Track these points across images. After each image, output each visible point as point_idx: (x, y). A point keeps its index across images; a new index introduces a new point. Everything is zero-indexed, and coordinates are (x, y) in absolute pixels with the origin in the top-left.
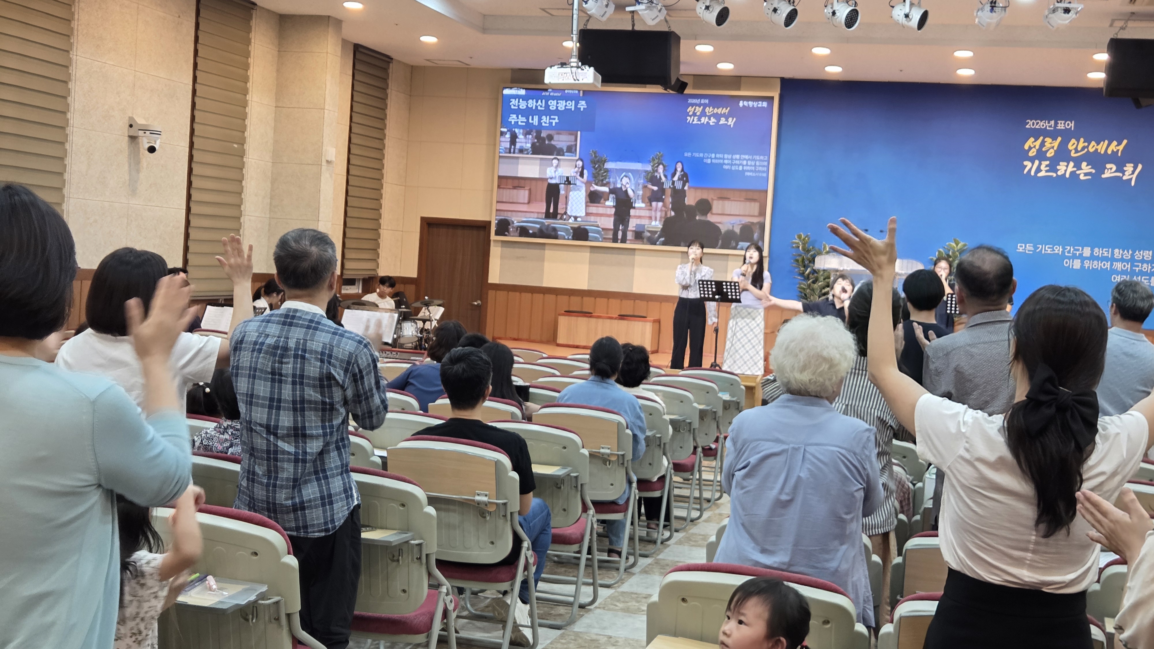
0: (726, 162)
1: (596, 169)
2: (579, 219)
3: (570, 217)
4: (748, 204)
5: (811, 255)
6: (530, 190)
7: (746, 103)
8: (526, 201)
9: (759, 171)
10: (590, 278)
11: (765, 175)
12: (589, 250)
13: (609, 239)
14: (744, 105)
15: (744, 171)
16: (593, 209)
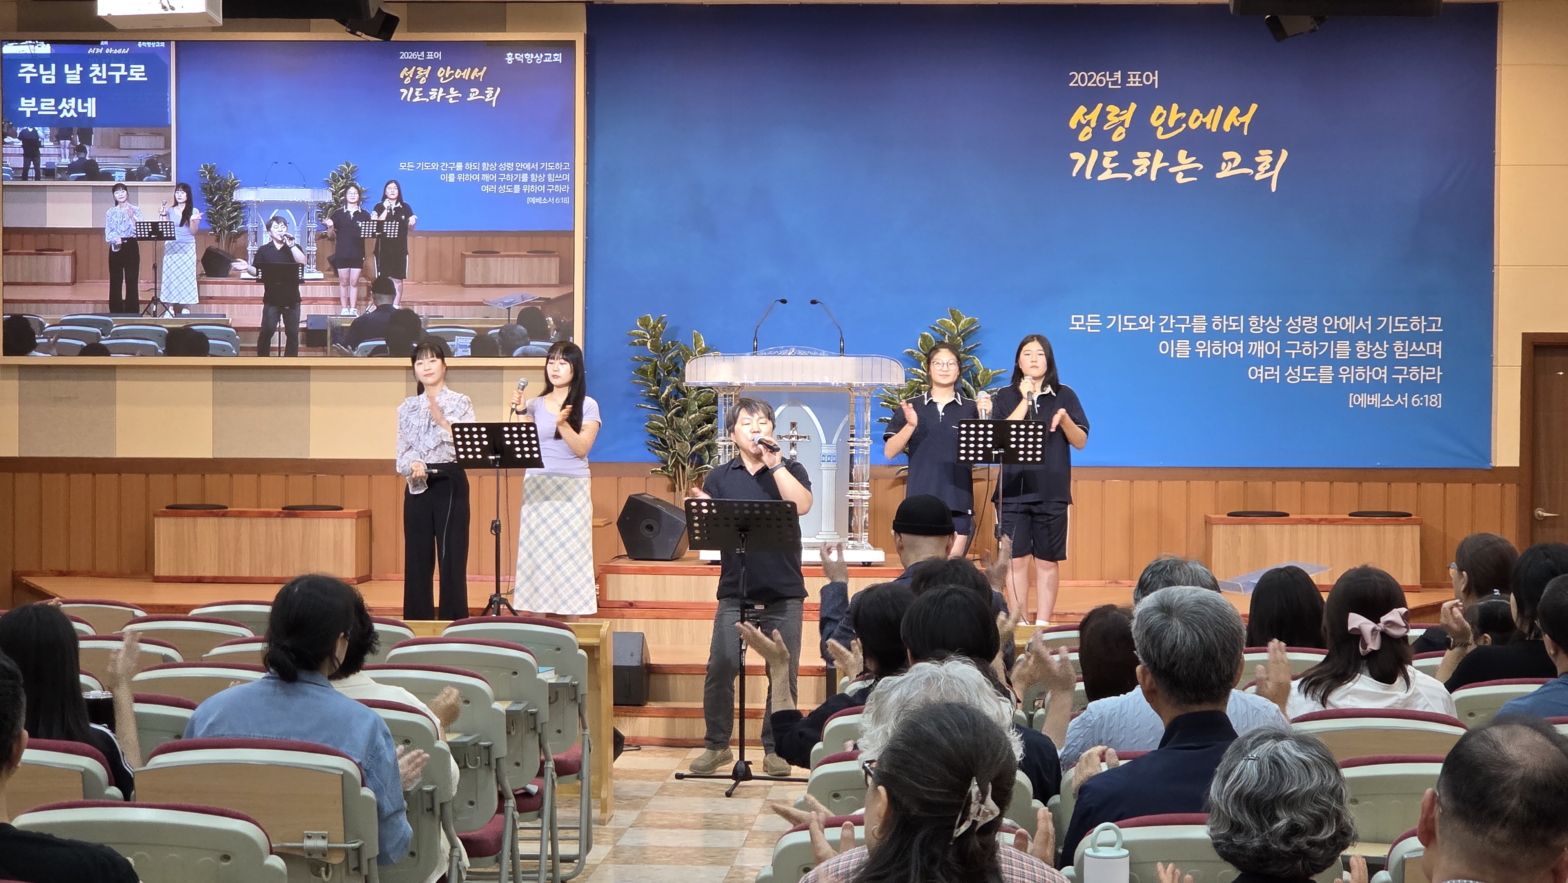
0: (486, 177)
1: (215, 205)
2: (185, 311)
3: (166, 306)
4: (536, 260)
5: (671, 359)
6: (74, 254)
7: (519, 57)
8: (69, 280)
9: (555, 194)
10: (218, 434)
11: (566, 200)
12: (210, 374)
13: (252, 349)
14: (515, 61)
15: (523, 195)
16: (214, 290)
